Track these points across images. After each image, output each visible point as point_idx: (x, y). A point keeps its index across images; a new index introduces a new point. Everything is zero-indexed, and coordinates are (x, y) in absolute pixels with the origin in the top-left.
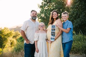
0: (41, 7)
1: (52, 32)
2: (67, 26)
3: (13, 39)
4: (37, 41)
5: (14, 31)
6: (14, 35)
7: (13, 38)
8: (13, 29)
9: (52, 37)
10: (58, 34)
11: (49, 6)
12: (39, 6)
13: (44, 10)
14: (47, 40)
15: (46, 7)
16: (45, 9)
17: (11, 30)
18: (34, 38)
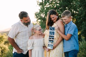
0: (41, 4)
1: (50, 36)
2: (69, 30)
3: (4, 46)
4: (31, 50)
5: (6, 35)
6: (6, 40)
7: (4, 44)
8: (5, 32)
9: (50, 43)
10: (58, 39)
11: (51, 3)
12: (39, 3)
13: (45, 9)
14: (44, 47)
15: (47, 4)
16: (46, 7)
17: (2, 34)
18: (28, 46)
